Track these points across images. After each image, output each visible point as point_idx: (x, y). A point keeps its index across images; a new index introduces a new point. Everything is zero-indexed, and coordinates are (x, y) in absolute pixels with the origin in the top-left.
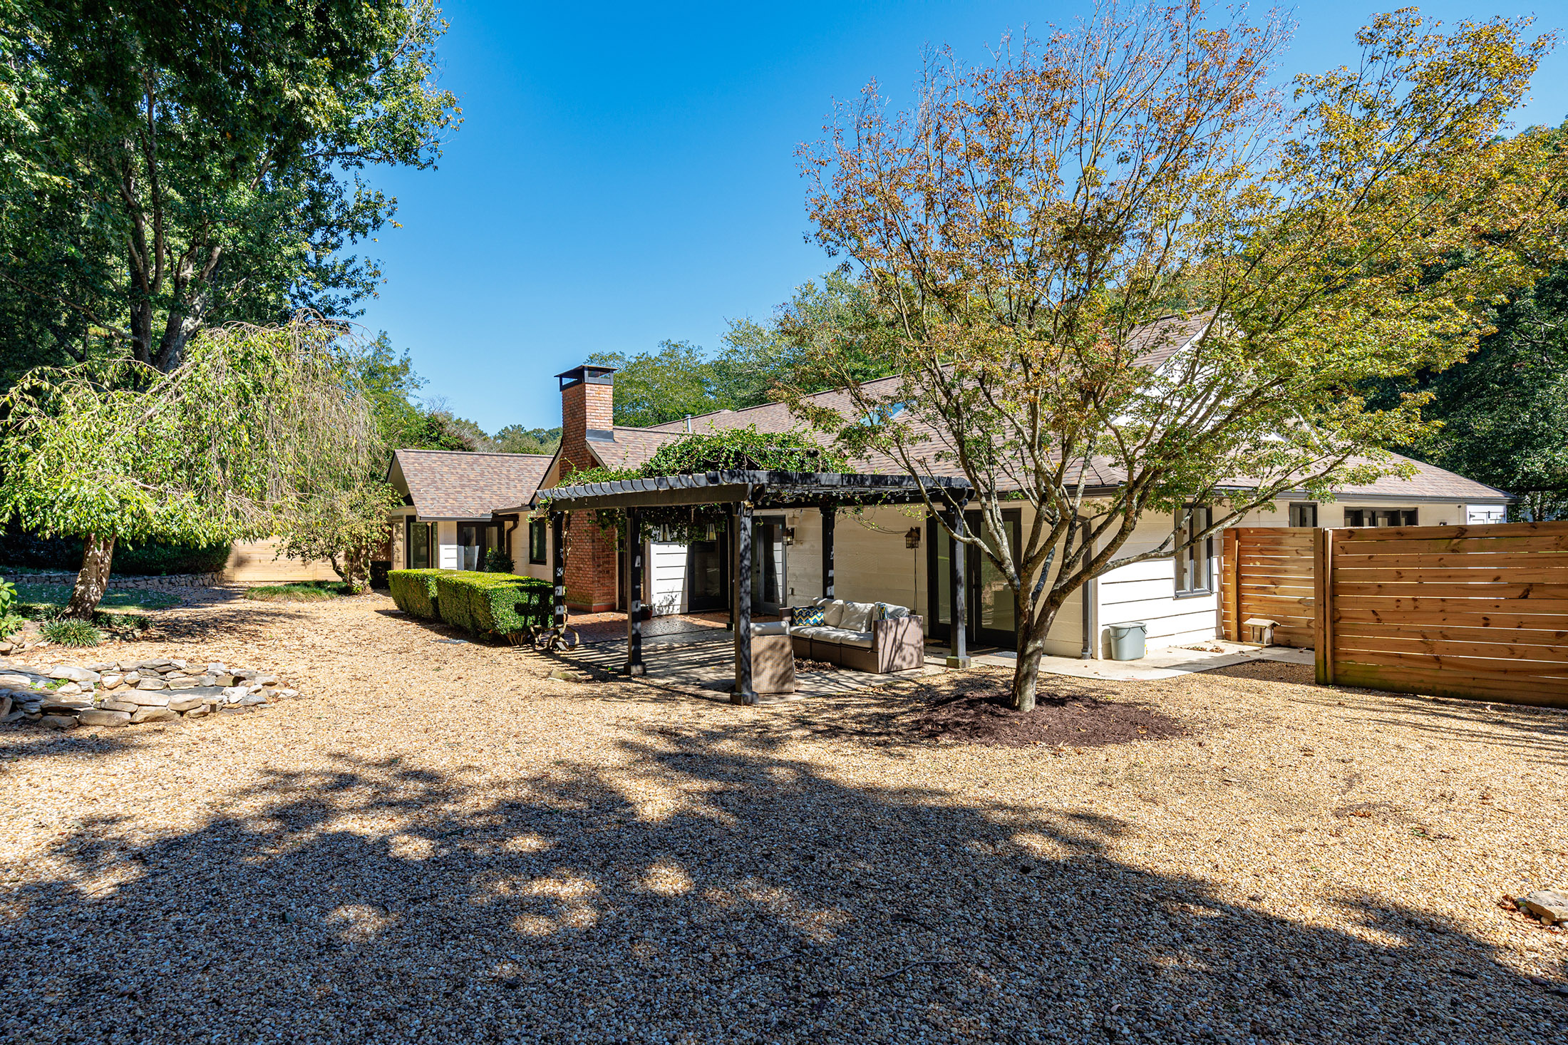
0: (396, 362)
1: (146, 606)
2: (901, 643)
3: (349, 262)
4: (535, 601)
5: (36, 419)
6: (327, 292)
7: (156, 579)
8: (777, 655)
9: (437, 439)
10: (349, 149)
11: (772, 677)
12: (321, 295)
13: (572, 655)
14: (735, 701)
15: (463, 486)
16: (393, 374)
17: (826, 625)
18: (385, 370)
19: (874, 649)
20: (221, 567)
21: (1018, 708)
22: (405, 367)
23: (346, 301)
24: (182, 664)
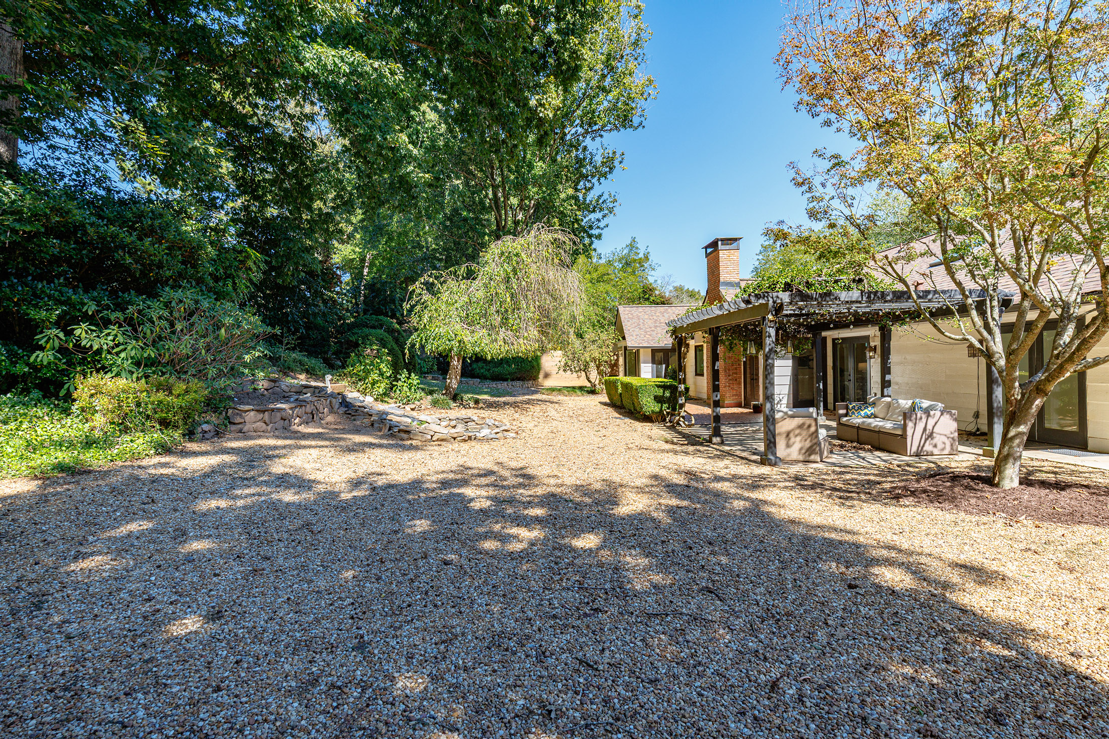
0: (641, 255)
1: (492, 396)
2: (932, 433)
3: (600, 197)
4: (667, 394)
5: (426, 297)
6: (590, 217)
7: (506, 383)
8: (804, 433)
9: (648, 299)
10: (594, 128)
11: (801, 449)
12: (587, 219)
13: (687, 431)
14: (763, 462)
15: (656, 327)
16: (640, 263)
17: (876, 417)
18: (635, 261)
19: (904, 436)
20: (535, 378)
21: (997, 485)
22: (646, 258)
23: (598, 220)
24: (475, 418)
